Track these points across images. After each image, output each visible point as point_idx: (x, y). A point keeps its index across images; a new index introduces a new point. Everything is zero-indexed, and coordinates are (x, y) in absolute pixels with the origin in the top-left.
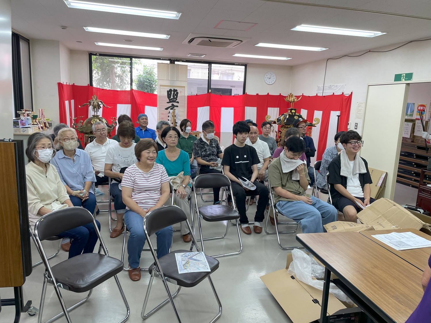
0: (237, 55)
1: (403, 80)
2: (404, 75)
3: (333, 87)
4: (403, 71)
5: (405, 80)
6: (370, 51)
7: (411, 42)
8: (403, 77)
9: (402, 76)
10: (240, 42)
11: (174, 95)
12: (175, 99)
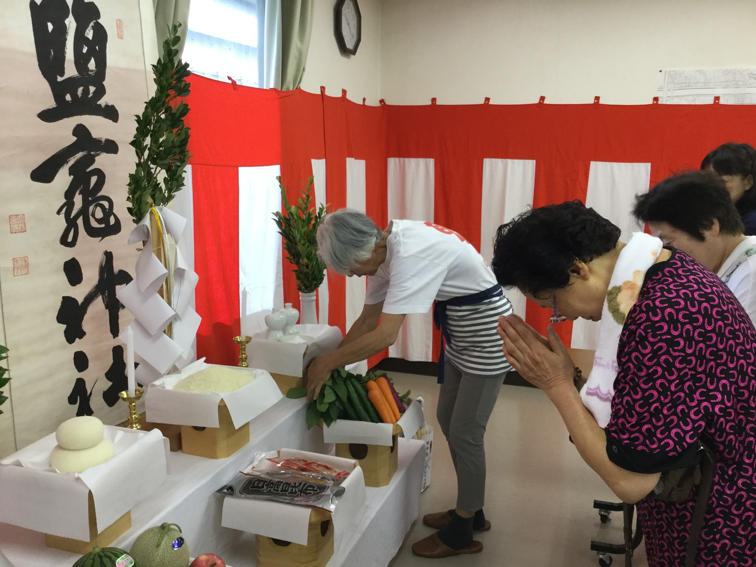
11: (85, 50)
12: (92, 89)
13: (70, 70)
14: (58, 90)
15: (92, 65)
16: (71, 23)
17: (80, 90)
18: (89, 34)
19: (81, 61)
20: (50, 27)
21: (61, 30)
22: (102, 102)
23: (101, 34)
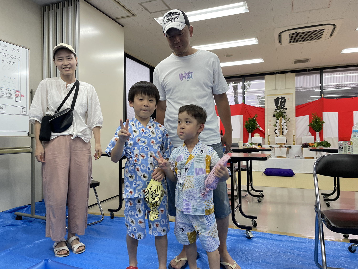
10: (333, 27)
11: (282, 102)
12: (283, 106)
13: (279, 105)
14: (277, 107)
15: (283, 104)
16: (280, 100)
17: (281, 107)
18: (283, 100)
19: (281, 104)
20: (277, 101)
21: (278, 101)
22: (284, 108)
23: (285, 100)
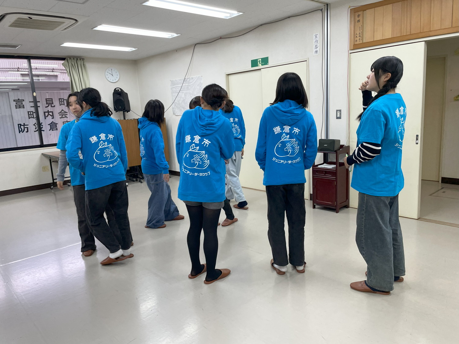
0: (66, 44)
1: (260, 65)
2: (260, 60)
3: (188, 80)
4: (259, 56)
5: (262, 65)
6: (221, 38)
7: (261, 25)
8: (260, 62)
9: (258, 61)
10: (74, 21)
